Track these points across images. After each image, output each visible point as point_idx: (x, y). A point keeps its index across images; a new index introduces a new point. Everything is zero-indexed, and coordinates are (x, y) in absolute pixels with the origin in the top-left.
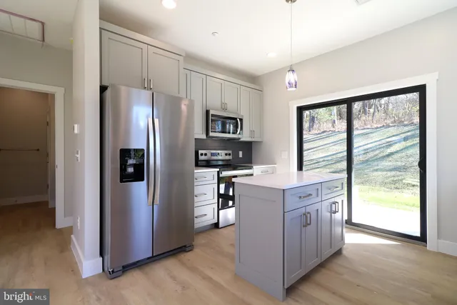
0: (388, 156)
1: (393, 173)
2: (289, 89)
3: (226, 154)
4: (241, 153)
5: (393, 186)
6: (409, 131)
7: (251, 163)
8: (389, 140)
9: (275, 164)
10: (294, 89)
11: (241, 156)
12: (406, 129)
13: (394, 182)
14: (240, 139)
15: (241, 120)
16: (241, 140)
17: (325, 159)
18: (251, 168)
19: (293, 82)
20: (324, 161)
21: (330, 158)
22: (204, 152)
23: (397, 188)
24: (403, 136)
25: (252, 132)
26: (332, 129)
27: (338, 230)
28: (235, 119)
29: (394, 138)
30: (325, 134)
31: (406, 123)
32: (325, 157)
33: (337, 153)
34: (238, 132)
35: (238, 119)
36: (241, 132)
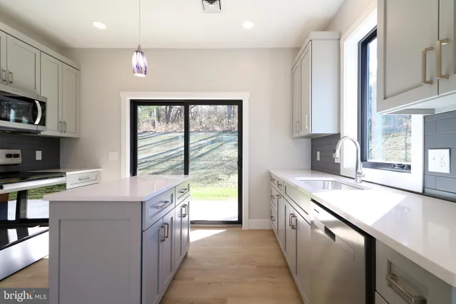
0: (200, 156)
1: (205, 171)
2: (137, 75)
3: (9, 156)
4: (39, 154)
5: (206, 181)
6: (212, 137)
7: (59, 168)
8: (200, 143)
9: (100, 168)
10: (143, 75)
11: (39, 157)
12: (212, 134)
13: (207, 178)
14: (40, 132)
15: (43, 104)
16: (42, 133)
17: (147, 160)
18: (62, 175)
19: (142, 65)
20: (146, 162)
21: (152, 159)
23: (209, 183)
24: (210, 140)
25: (62, 124)
26: (152, 129)
27: (185, 232)
28: (32, 101)
29: (203, 142)
30: (146, 134)
31: (211, 129)
32: (147, 158)
33: (159, 154)
34: (37, 122)
35: (37, 102)
36: (43, 122)
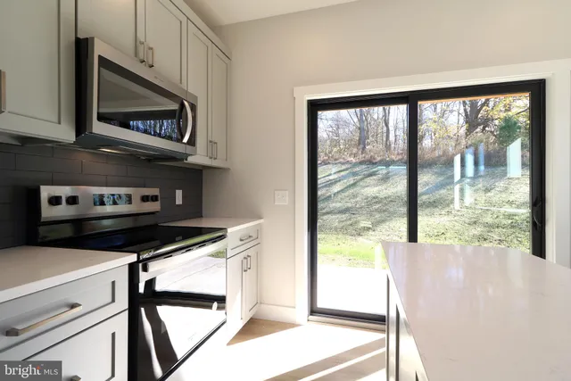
3: (145, 199)
4: (179, 194)
11: (179, 201)
14: (186, 156)
15: (193, 108)
22: (64, 191)
25: (212, 146)
28: (179, 100)
34: (186, 139)
35: (186, 103)
36: (192, 142)
